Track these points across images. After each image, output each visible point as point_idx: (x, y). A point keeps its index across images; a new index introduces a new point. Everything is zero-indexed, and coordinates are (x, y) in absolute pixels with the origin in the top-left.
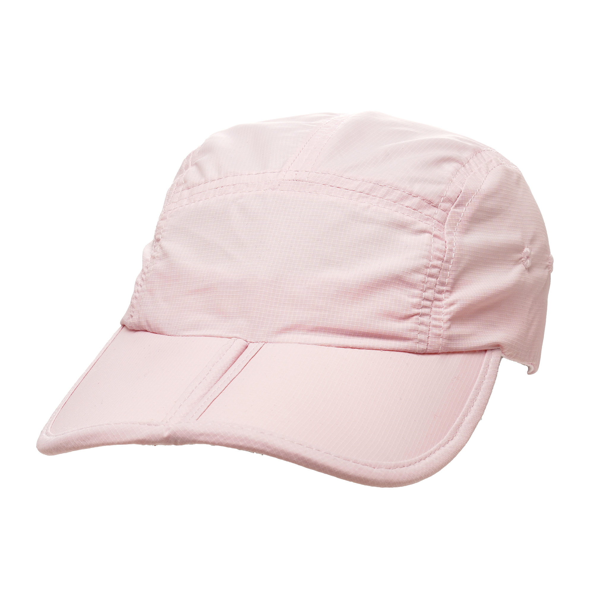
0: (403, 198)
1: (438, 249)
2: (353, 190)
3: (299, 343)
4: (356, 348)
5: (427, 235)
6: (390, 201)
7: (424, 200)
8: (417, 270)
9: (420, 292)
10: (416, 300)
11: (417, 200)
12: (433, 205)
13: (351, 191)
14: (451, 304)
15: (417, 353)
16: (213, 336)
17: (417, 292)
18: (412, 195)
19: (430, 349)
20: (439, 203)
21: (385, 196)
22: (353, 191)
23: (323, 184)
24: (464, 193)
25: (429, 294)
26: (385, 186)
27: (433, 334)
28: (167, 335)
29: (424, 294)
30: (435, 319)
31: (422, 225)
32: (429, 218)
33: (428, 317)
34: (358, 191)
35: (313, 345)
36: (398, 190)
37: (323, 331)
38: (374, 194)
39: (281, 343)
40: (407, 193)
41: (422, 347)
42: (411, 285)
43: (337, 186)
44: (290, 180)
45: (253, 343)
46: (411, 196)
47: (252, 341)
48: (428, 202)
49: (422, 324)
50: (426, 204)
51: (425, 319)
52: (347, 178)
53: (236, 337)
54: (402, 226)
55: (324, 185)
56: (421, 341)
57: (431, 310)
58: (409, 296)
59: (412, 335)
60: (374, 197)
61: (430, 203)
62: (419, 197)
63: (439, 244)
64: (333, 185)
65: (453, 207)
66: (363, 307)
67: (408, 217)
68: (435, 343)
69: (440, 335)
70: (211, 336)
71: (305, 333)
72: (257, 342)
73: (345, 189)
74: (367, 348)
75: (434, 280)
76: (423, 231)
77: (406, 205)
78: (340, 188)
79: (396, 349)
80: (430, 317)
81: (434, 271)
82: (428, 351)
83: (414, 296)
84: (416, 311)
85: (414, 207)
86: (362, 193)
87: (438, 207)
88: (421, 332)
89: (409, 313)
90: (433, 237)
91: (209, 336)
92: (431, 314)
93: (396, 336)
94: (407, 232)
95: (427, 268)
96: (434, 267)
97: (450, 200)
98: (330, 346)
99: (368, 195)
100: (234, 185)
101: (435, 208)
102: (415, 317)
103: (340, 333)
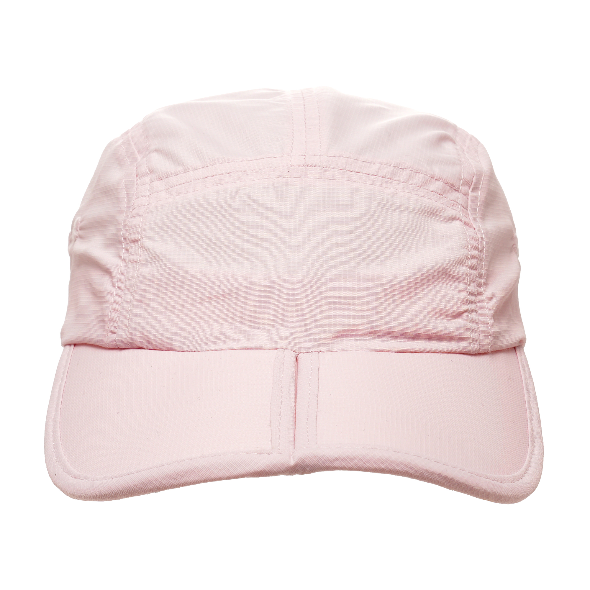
0: (426, 183)
1: (472, 238)
2: (373, 175)
3: (356, 350)
4: (416, 353)
5: (457, 222)
6: (414, 186)
7: (446, 183)
8: (460, 262)
9: (466, 286)
10: (463, 295)
11: (440, 184)
12: (455, 188)
13: (372, 176)
14: (491, 298)
15: (472, 355)
16: (250, 349)
17: (463, 286)
18: (434, 178)
19: (482, 349)
20: (459, 186)
21: (408, 180)
22: (375, 176)
23: (340, 168)
24: (477, 174)
25: (473, 288)
26: (406, 169)
27: (482, 331)
28: (181, 351)
29: (469, 288)
30: (482, 315)
31: (450, 212)
32: (454, 203)
33: (475, 313)
34: (380, 175)
35: (371, 351)
36: (420, 173)
37: (377, 335)
38: (396, 179)
39: (336, 351)
40: (429, 176)
41: (475, 347)
42: (456, 278)
43: (356, 171)
44: (299, 166)
45: (303, 353)
46: (433, 180)
47: (301, 351)
48: (451, 186)
49: (472, 321)
50: (448, 187)
51: (473, 316)
52: (363, 162)
53: (281, 348)
54: (433, 213)
55: (341, 170)
56: (474, 340)
57: (476, 305)
58: (455, 291)
59: (466, 334)
60: (398, 182)
61: (452, 187)
62: (441, 180)
63: (470, 232)
64: (351, 170)
65: (471, 190)
66: (413, 305)
67: (437, 204)
68: (486, 342)
69: (488, 333)
70: (248, 349)
71: (359, 338)
72: (308, 352)
73: (366, 174)
74: (426, 352)
75: (474, 272)
76: (453, 219)
77: (431, 189)
78: (359, 173)
79: (453, 350)
80: (477, 313)
81: (474, 262)
82: (481, 351)
83: (460, 291)
84: (465, 307)
85: (439, 192)
86: (384, 177)
87: (459, 191)
88: (473, 331)
89: (460, 310)
90: (464, 225)
91: (246, 349)
92: (478, 309)
93: (451, 336)
94: (438, 219)
95: (468, 258)
96: (473, 257)
97: (467, 183)
98: (389, 351)
99: (391, 180)
100: (228, 173)
101: (457, 193)
102: (465, 314)
103: (395, 336)
